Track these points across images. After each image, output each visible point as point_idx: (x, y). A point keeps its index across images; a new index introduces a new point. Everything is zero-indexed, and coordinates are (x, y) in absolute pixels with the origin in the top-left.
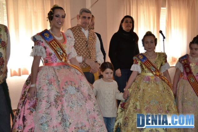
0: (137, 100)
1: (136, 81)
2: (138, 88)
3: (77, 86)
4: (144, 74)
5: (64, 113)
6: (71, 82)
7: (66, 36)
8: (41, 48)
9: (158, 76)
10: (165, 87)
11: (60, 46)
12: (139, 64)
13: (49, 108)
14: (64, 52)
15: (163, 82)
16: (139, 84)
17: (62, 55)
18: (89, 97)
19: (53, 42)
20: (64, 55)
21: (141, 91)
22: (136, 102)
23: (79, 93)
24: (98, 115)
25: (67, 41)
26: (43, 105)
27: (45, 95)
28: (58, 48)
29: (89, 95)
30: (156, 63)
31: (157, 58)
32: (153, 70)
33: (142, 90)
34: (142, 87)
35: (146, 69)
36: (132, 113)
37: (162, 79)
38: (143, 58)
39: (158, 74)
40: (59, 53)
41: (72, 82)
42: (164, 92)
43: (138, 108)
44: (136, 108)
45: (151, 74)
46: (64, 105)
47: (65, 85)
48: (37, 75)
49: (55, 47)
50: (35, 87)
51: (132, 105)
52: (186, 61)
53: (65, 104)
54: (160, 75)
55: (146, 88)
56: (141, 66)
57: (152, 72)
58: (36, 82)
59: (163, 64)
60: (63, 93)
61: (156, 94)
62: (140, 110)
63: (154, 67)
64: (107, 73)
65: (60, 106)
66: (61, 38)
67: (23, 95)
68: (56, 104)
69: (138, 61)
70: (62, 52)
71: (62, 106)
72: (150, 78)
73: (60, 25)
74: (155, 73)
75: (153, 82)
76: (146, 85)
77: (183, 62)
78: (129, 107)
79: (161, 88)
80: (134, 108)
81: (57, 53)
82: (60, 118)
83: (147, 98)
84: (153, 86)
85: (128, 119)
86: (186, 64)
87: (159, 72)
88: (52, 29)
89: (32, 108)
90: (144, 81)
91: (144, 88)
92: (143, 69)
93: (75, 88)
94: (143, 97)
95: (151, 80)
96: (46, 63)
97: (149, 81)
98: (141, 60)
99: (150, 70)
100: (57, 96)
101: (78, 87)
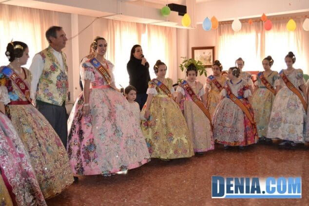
0: (162, 117)
5: (117, 126)
6: (119, 102)
11: (107, 72)
12: (155, 88)
14: (110, 77)
17: (108, 79)
19: (101, 68)
20: (110, 79)
23: (125, 110)
26: (100, 120)
27: (100, 112)
28: (105, 73)
37: (174, 100)
38: (158, 83)
40: (106, 78)
44: (163, 124)
45: (166, 96)
46: (116, 119)
48: (89, 96)
49: (103, 72)
50: (89, 106)
52: (187, 86)
53: (118, 119)
57: (167, 94)
58: (88, 102)
60: (115, 109)
63: (168, 90)
64: (132, 94)
65: (113, 120)
67: (77, 113)
69: (154, 85)
70: (108, 76)
71: (115, 120)
74: (169, 95)
77: (185, 86)
92: (158, 91)
96: (94, 86)
99: (165, 92)
100: (109, 112)
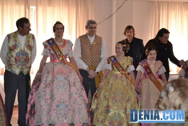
0: (107, 91)
1: (107, 77)
2: (108, 82)
3: (65, 76)
4: (113, 72)
7: (66, 42)
8: (47, 50)
9: (123, 74)
10: (128, 83)
11: (59, 50)
12: (111, 64)
13: (44, 88)
14: (61, 53)
15: (127, 79)
16: (109, 80)
17: (60, 55)
18: (74, 84)
19: (54, 47)
20: (62, 55)
21: (110, 85)
22: (106, 92)
24: (79, 97)
25: (66, 46)
28: (57, 50)
29: (74, 83)
30: (123, 64)
31: (125, 61)
32: (121, 69)
33: (111, 83)
34: (111, 82)
35: (115, 69)
36: (102, 101)
37: (126, 77)
38: (114, 60)
39: (124, 72)
40: (57, 54)
41: (62, 73)
42: (127, 86)
43: (107, 97)
44: (105, 97)
45: (119, 73)
47: (57, 75)
49: (55, 49)
50: (40, 75)
51: (103, 94)
54: (125, 74)
55: (114, 82)
56: (112, 65)
57: (119, 71)
59: (129, 66)
60: (55, 79)
61: (121, 88)
62: (108, 99)
63: (122, 67)
66: (62, 43)
68: (50, 86)
69: (110, 62)
70: (59, 53)
72: (118, 75)
73: (60, 34)
74: (121, 72)
75: (119, 78)
76: (114, 80)
78: (101, 96)
79: (125, 84)
80: (104, 97)
81: (56, 54)
82: (50, 95)
83: (113, 90)
84: (119, 81)
85: (99, 105)
86: (146, 67)
87: (125, 72)
88: (56, 38)
89: (37, 88)
90: (113, 78)
91: (112, 82)
93: (63, 77)
94: (111, 89)
95: (118, 77)
97: (117, 78)
98: (112, 61)
99: (118, 69)
100: (51, 81)
101: (67, 77)
